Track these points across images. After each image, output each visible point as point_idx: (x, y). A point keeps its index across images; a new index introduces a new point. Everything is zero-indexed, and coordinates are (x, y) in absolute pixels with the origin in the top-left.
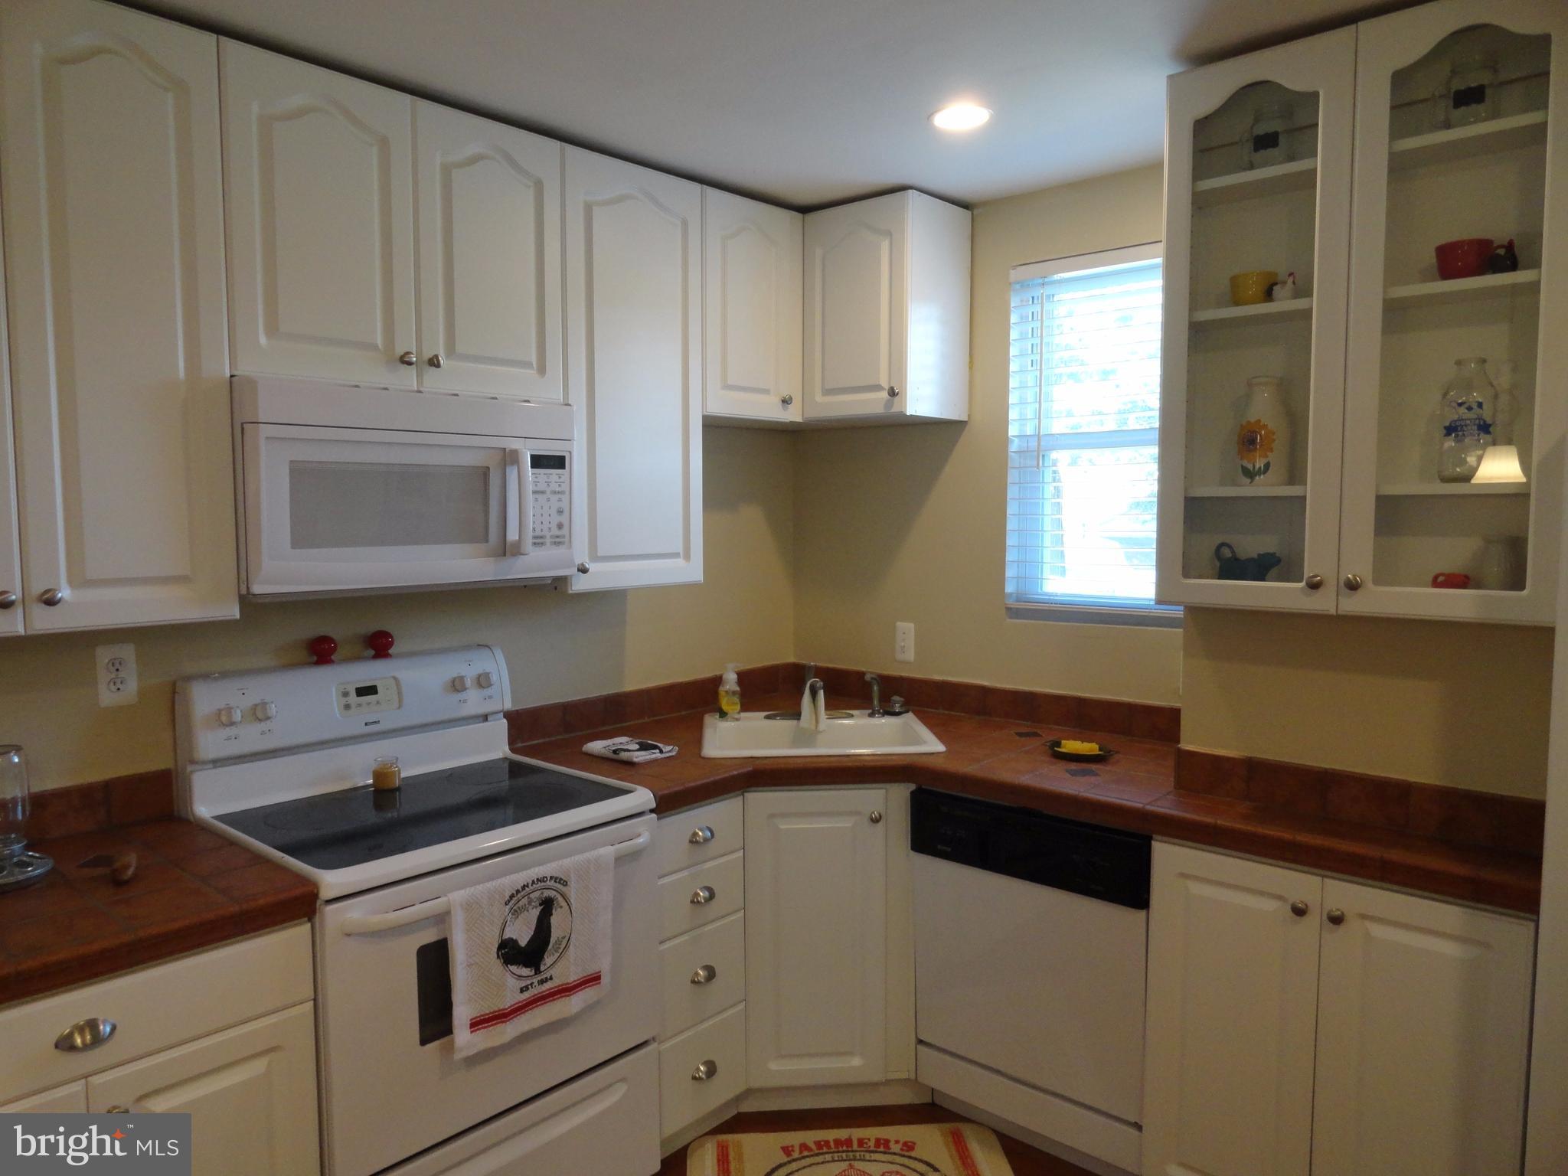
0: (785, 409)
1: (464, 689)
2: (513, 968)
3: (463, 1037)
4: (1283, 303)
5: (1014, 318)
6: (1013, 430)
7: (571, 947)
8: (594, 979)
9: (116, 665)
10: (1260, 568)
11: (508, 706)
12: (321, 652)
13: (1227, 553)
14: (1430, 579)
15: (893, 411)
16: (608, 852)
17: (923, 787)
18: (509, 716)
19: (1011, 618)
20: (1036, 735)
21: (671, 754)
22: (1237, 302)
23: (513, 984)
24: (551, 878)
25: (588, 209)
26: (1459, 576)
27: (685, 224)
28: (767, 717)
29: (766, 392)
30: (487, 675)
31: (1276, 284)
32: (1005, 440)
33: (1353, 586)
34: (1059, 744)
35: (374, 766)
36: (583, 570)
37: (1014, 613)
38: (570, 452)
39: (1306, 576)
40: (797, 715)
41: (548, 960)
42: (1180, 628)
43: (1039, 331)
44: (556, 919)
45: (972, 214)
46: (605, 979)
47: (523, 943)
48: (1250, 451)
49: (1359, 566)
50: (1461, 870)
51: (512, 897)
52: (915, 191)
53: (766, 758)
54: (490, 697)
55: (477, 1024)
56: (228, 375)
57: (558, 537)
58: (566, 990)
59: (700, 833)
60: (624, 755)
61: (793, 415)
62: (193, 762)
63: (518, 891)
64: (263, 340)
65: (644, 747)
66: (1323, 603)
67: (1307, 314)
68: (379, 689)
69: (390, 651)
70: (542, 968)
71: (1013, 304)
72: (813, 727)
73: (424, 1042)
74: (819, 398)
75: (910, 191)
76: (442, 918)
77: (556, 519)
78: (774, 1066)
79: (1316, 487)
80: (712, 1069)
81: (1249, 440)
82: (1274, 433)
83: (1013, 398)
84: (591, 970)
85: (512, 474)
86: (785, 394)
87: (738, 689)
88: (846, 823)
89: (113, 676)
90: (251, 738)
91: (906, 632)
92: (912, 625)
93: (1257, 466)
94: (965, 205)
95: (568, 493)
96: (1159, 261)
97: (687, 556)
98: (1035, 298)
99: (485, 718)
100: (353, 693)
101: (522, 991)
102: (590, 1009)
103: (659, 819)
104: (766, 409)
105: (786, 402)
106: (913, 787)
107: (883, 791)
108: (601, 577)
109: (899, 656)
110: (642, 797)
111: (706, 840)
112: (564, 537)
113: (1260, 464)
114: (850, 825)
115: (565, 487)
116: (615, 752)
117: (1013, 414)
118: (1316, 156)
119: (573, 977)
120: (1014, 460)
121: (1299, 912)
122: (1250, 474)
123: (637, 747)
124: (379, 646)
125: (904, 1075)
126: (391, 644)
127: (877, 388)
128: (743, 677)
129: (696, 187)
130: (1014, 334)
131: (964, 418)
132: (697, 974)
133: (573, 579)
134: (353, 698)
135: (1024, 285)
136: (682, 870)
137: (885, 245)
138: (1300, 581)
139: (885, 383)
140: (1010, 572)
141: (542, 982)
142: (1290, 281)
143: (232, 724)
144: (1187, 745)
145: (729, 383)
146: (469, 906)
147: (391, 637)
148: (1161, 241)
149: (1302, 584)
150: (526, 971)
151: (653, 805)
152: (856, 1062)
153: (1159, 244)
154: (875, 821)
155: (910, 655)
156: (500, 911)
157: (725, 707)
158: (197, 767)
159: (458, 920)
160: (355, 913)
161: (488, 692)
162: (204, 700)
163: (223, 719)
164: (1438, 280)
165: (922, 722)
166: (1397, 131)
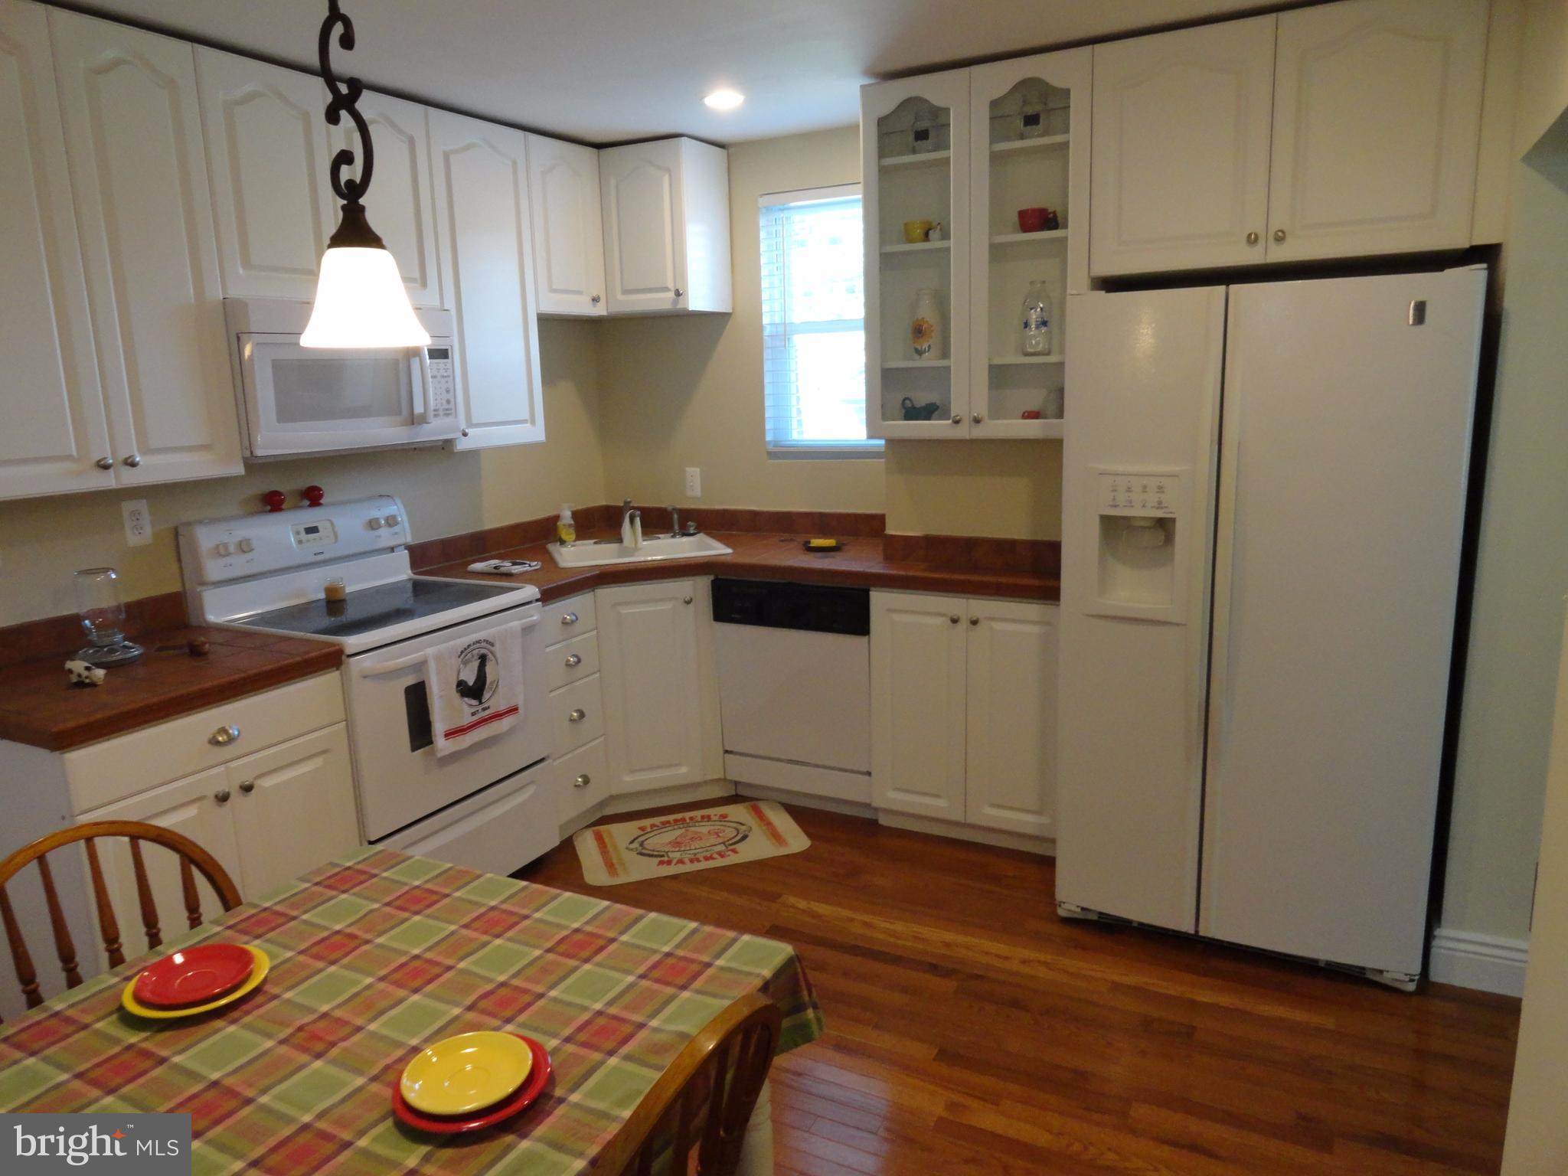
0: (594, 306)
1: (379, 526)
2: (466, 699)
3: (442, 745)
4: (935, 244)
5: (763, 235)
6: (766, 320)
7: (500, 686)
8: (514, 710)
9: (135, 515)
10: (928, 412)
11: (409, 539)
12: (273, 503)
13: (908, 404)
14: (1021, 415)
15: (678, 307)
16: (516, 624)
17: (720, 577)
18: (411, 549)
19: (770, 459)
20: (792, 540)
21: (536, 568)
22: (910, 241)
23: (468, 710)
24: (484, 640)
25: (447, 157)
26: (1034, 412)
27: (514, 163)
28: (595, 543)
29: (579, 293)
30: (394, 517)
31: (930, 229)
32: (760, 328)
33: (977, 421)
34: (809, 542)
35: (326, 584)
36: (465, 435)
37: (773, 455)
38: (451, 346)
39: (952, 415)
40: (620, 540)
41: (486, 695)
42: (882, 458)
43: (782, 244)
44: (489, 669)
45: (728, 153)
46: (521, 710)
47: (471, 683)
48: (918, 338)
49: (981, 409)
50: (1035, 582)
51: (462, 652)
52: (686, 138)
53: (607, 565)
54: (396, 533)
55: (449, 735)
56: (221, 297)
57: (447, 410)
58: (498, 716)
59: (568, 617)
60: (503, 570)
61: (600, 310)
62: (203, 583)
63: (465, 649)
64: (241, 271)
65: (514, 564)
66: (963, 432)
67: (948, 249)
68: (320, 528)
69: (321, 501)
70: (483, 701)
71: (761, 224)
72: (633, 546)
73: (414, 748)
74: (620, 297)
75: (683, 138)
76: (420, 666)
77: (445, 396)
78: (627, 779)
79: (956, 361)
80: (586, 780)
81: (919, 331)
82: (932, 326)
83: (765, 296)
84: (512, 704)
85: (415, 363)
86: (595, 294)
87: (573, 522)
88: (668, 606)
89: (134, 523)
90: (239, 565)
91: (694, 475)
92: (698, 470)
93: (924, 347)
94: (721, 145)
95: (451, 378)
96: (860, 196)
97: (533, 422)
98: (777, 220)
99: (392, 549)
100: (303, 532)
101: (473, 714)
102: (512, 731)
103: (543, 606)
104: (580, 306)
105: (595, 300)
106: (712, 577)
107: (691, 582)
108: (477, 439)
109: (689, 493)
110: (531, 591)
111: (573, 622)
112: (451, 409)
113: (925, 346)
114: (670, 607)
115: (450, 372)
116: (495, 568)
117: (765, 308)
118: (949, 149)
119: (503, 707)
120: (768, 342)
121: (955, 621)
122: (919, 353)
123: (511, 564)
124: (313, 497)
125: (716, 777)
126: (321, 496)
127: (666, 289)
128: (575, 515)
129: (520, 133)
130: (763, 247)
131: (729, 310)
132: (572, 715)
133: (457, 441)
134: (303, 536)
135: (769, 209)
136: (559, 642)
137: (666, 179)
138: (949, 419)
139: (670, 285)
140: (769, 425)
141: (484, 709)
142: (939, 227)
143: (229, 554)
144: (890, 530)
145: (554, 287)
146: (439, 658)
147: (321, 490)
148: (859, 183)
149: (950, 421)
150: (474, 702)
151: (539, 596)
152: (684, 770)
153: (858, 185)
154: (688, 602)
155: (697, 492)
156: (455, 662)
157: (564, 536)
158: (204, 588)
159: (432, 667)
160: (366, 662)
161: (396, 529)
162: (206, 538)
163: (220, 551)
164: (1018, 233)
165: (711, 537)
166: (994, 138)
